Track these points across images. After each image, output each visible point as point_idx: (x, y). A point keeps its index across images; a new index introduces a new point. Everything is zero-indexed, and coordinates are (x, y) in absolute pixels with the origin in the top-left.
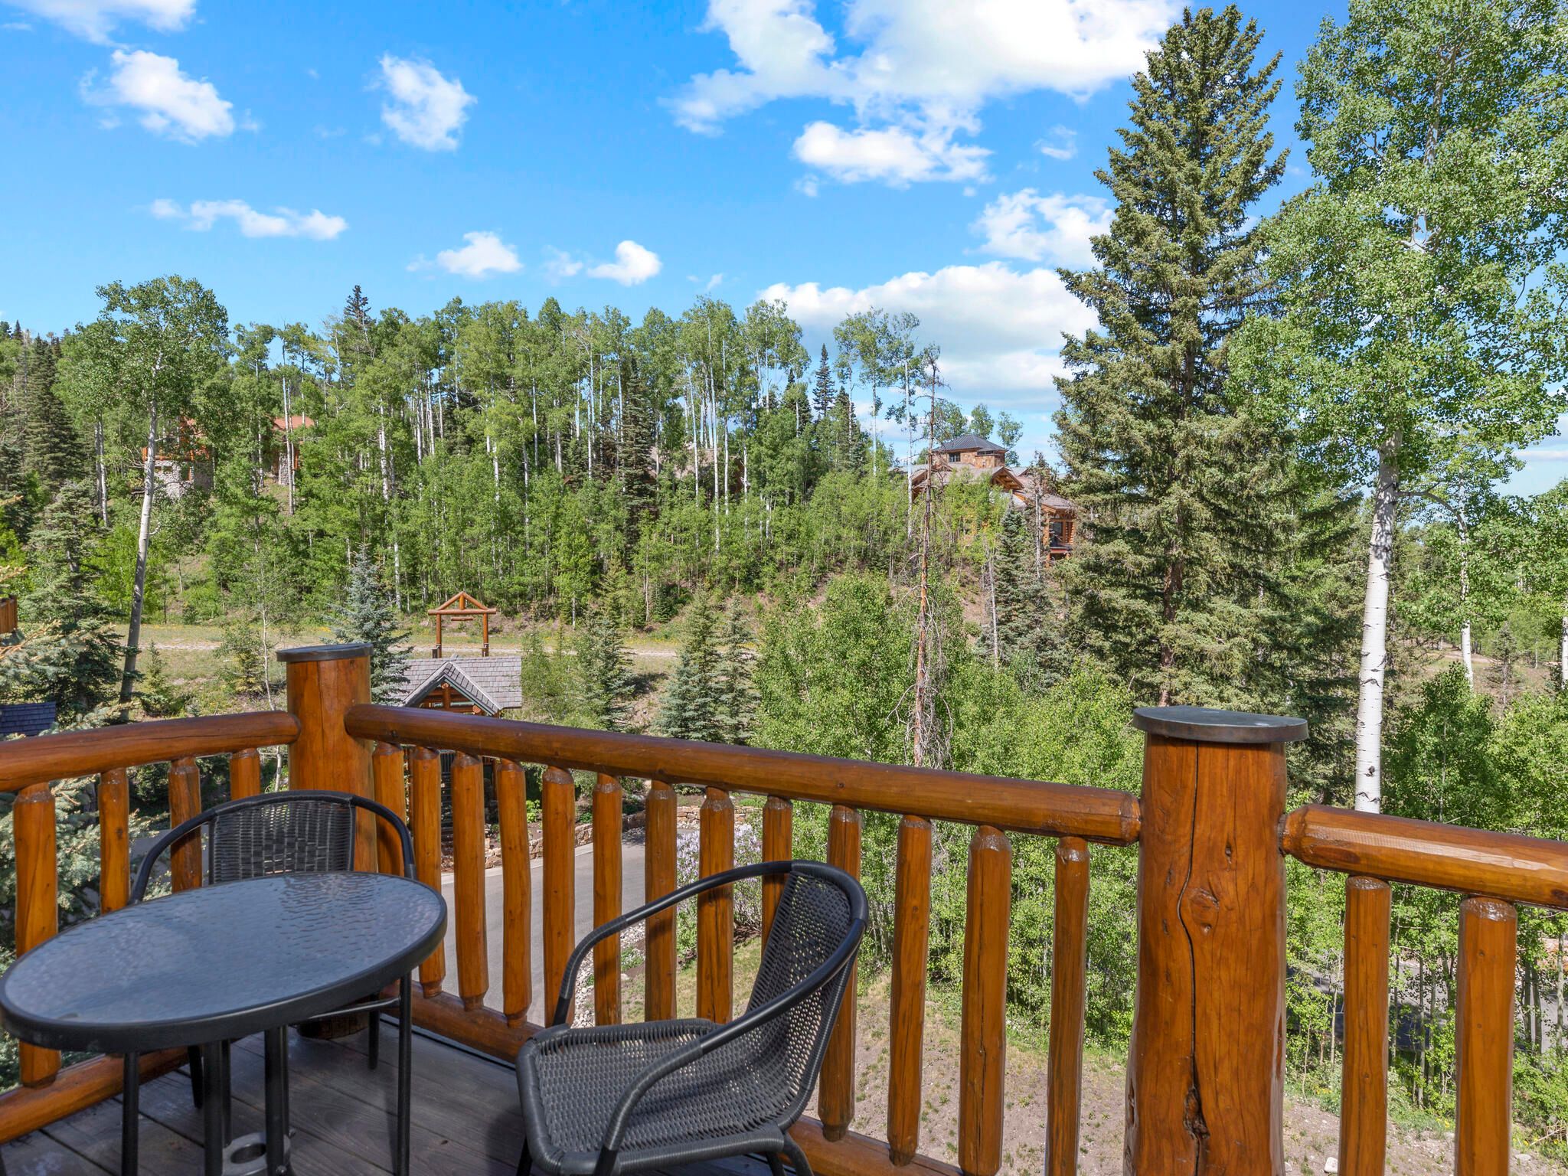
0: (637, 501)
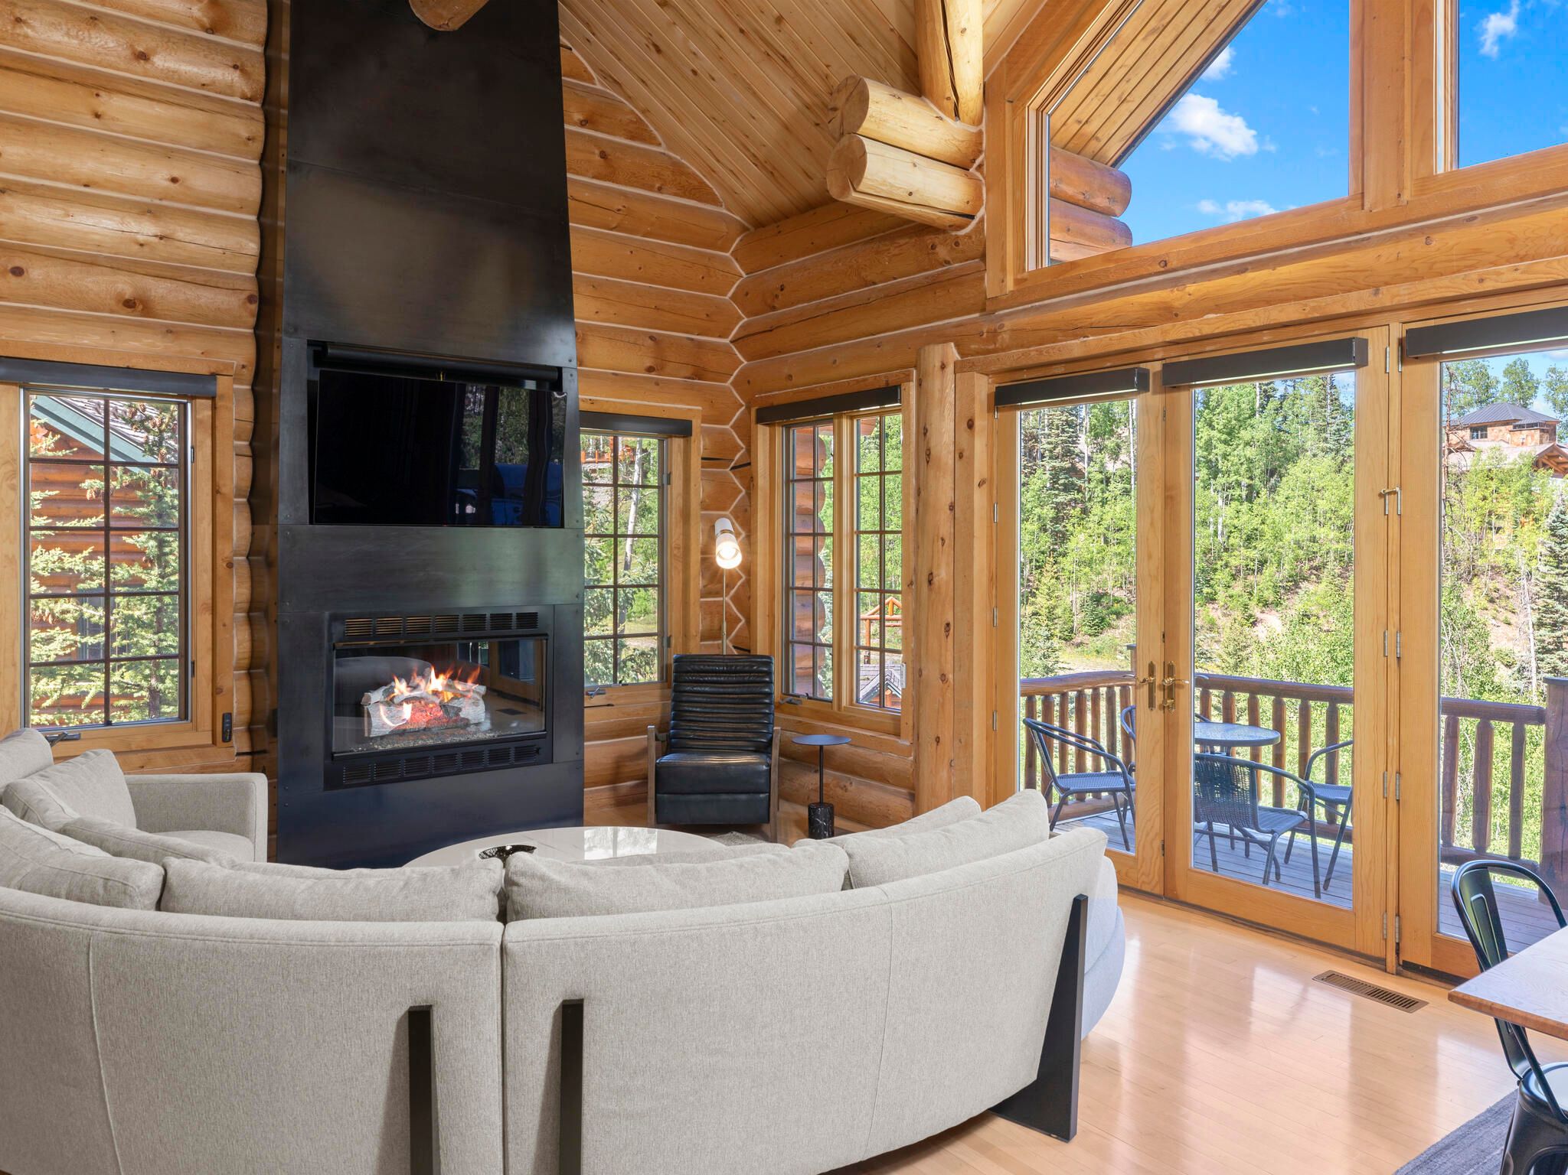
0: (1063, 498)
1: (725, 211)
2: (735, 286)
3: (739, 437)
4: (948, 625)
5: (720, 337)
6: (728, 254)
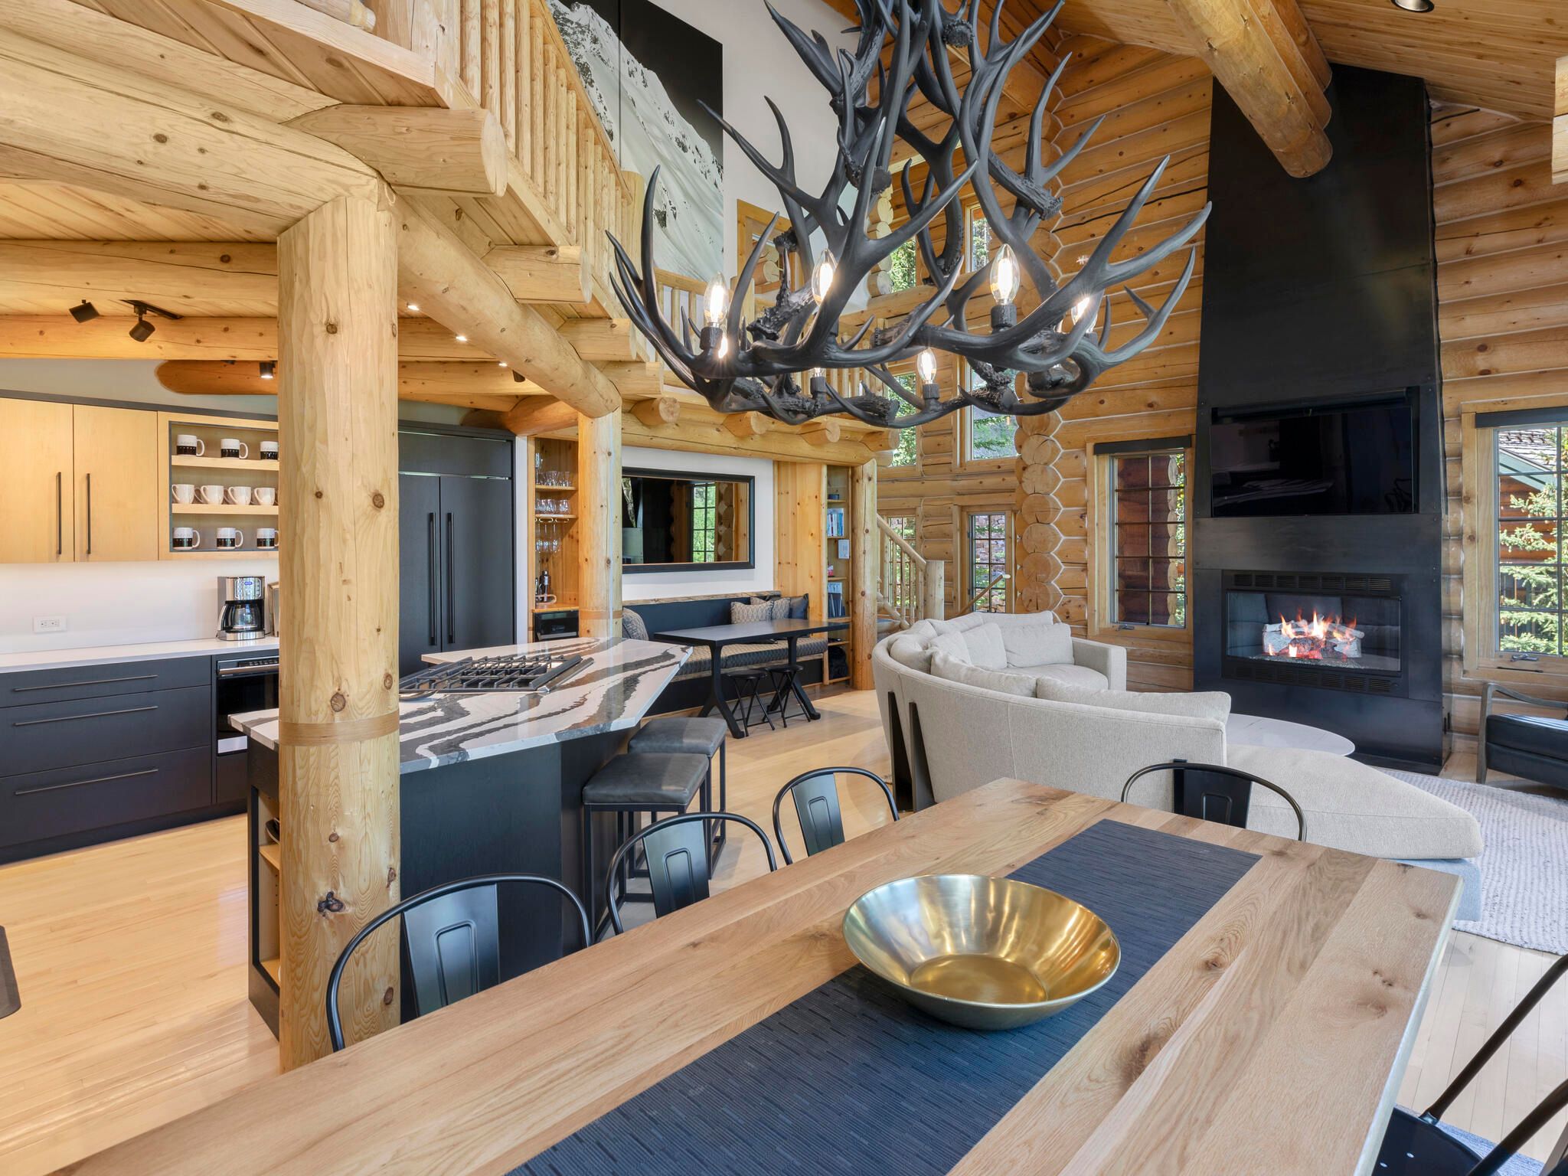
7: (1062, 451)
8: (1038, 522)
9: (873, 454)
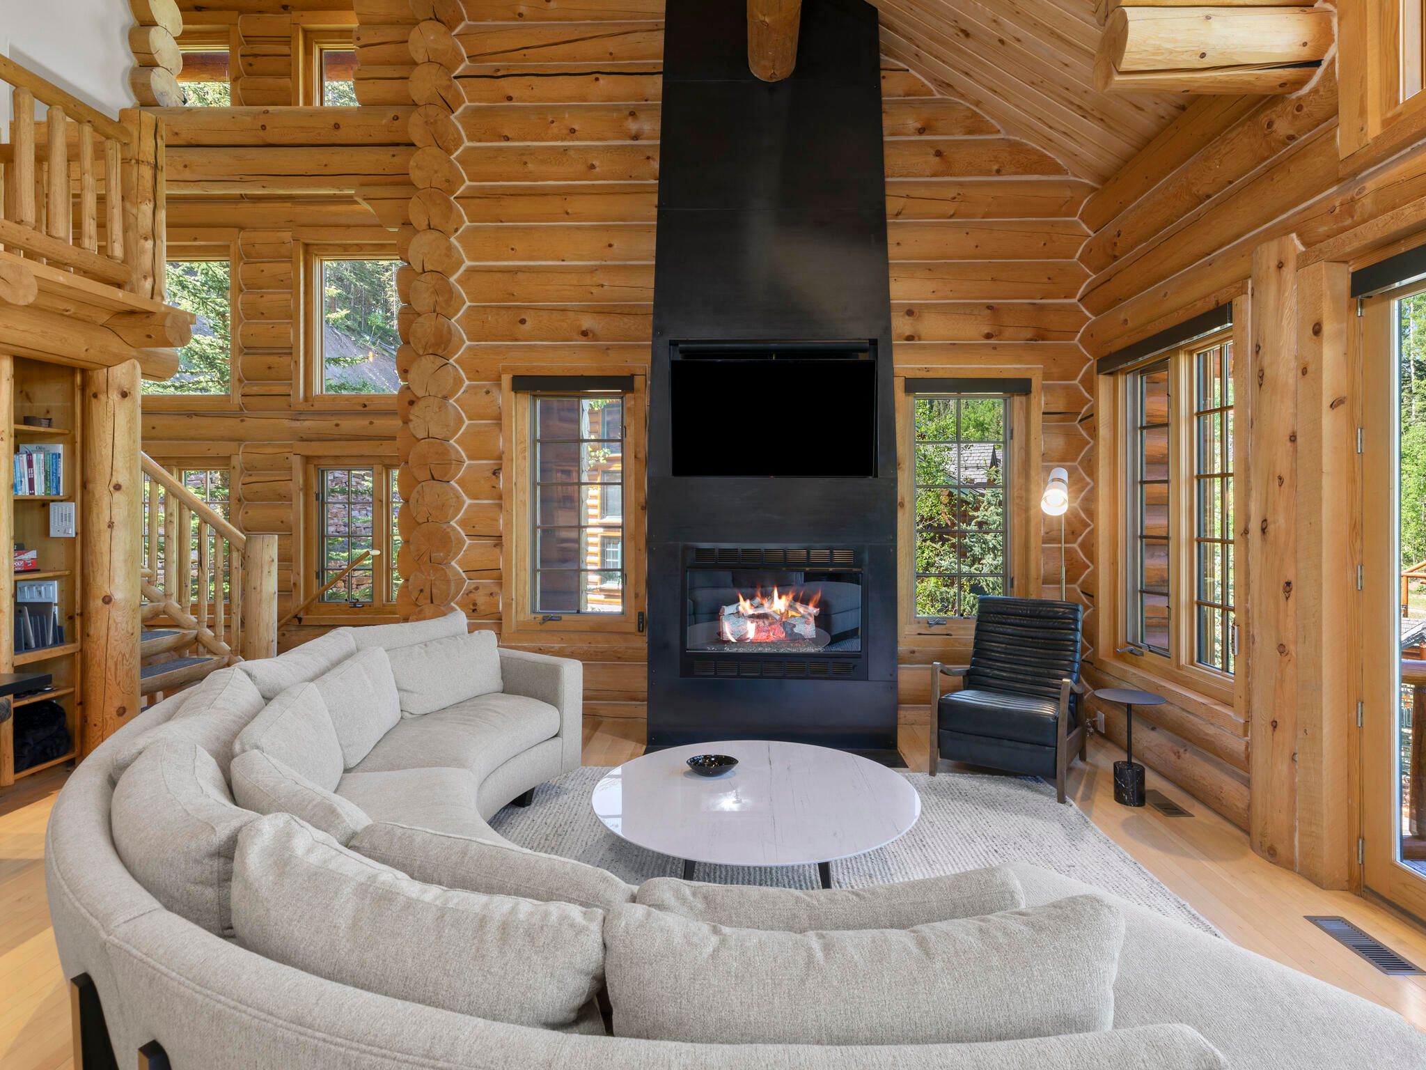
1: (1072, 178)
2: (1083, 246)
3: (1086, 390)
4: (1288, 584)
5: (1065, 297)
6: (1076, 219)
7: (467, 382)
8: (433, 479)
9: (134, 352)
